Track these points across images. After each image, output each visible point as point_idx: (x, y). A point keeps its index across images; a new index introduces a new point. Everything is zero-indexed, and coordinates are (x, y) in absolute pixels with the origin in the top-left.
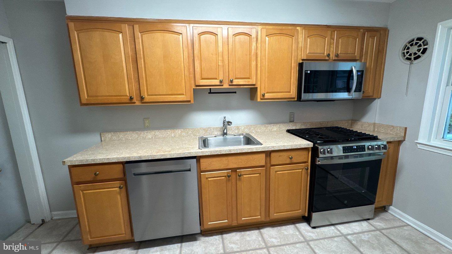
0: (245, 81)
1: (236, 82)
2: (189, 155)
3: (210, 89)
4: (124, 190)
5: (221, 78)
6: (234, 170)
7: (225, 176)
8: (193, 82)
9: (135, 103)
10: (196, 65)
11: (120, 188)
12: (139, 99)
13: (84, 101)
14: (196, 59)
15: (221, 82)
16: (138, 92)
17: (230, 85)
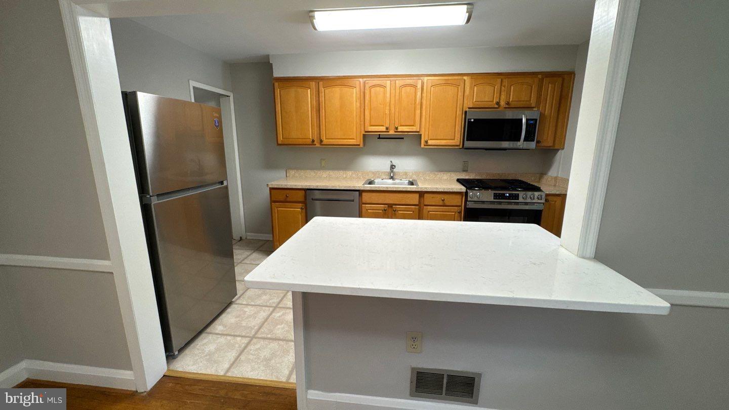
0: (410, 128)
1: (400, 129)
2: (353, 189)
3: (379, 135)
4: (304, 211)
5: (387, 126)
6: (390, 206)
7: (383, 210)
8: (363, 129)
9: (316, 145)
10: (366, 114)
11: (302, 208)
12: (319, 141)
13: (280, 142)
14: (366, 108)
15: (387, 128)
16: (319, 136)
17: (395, 132)
